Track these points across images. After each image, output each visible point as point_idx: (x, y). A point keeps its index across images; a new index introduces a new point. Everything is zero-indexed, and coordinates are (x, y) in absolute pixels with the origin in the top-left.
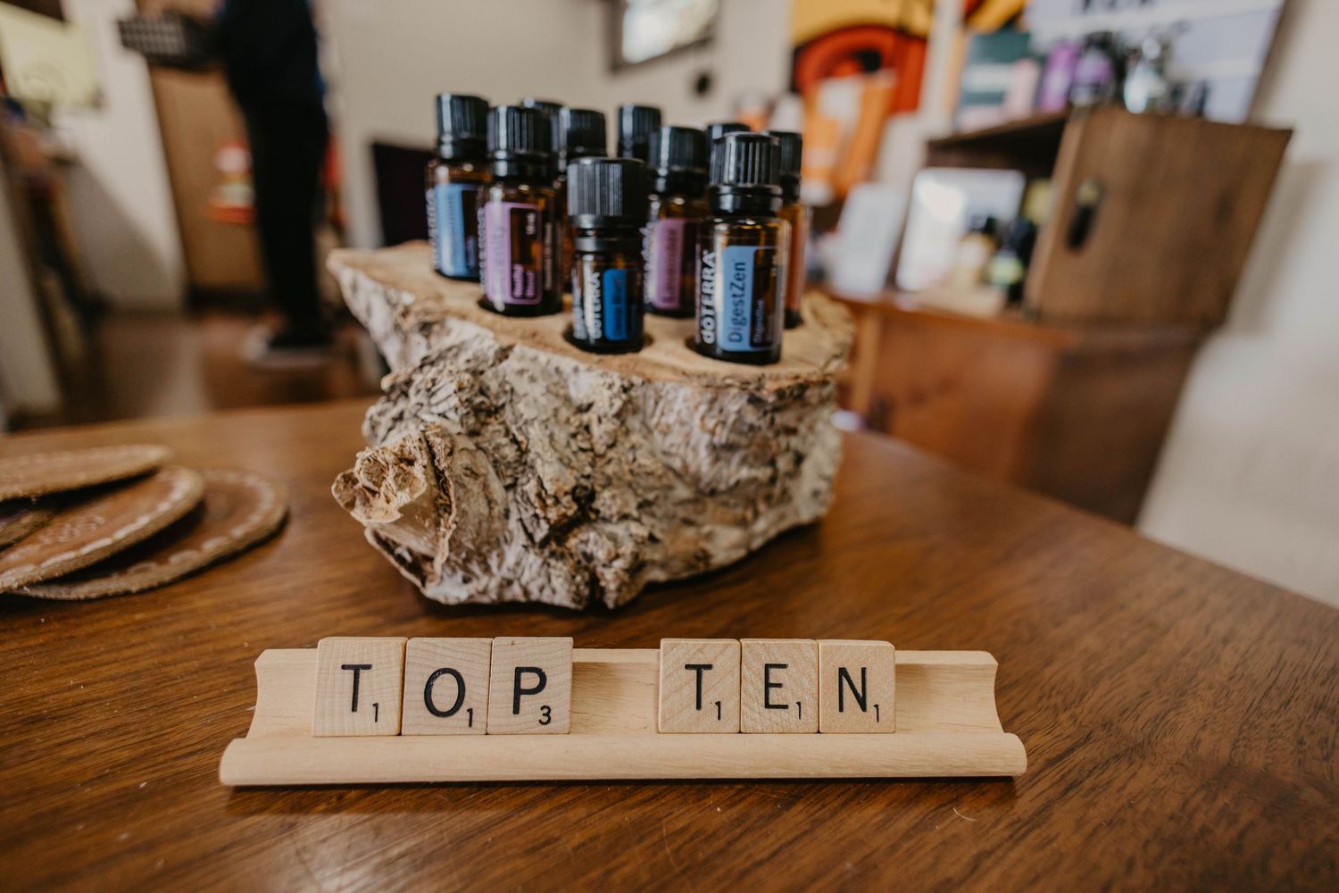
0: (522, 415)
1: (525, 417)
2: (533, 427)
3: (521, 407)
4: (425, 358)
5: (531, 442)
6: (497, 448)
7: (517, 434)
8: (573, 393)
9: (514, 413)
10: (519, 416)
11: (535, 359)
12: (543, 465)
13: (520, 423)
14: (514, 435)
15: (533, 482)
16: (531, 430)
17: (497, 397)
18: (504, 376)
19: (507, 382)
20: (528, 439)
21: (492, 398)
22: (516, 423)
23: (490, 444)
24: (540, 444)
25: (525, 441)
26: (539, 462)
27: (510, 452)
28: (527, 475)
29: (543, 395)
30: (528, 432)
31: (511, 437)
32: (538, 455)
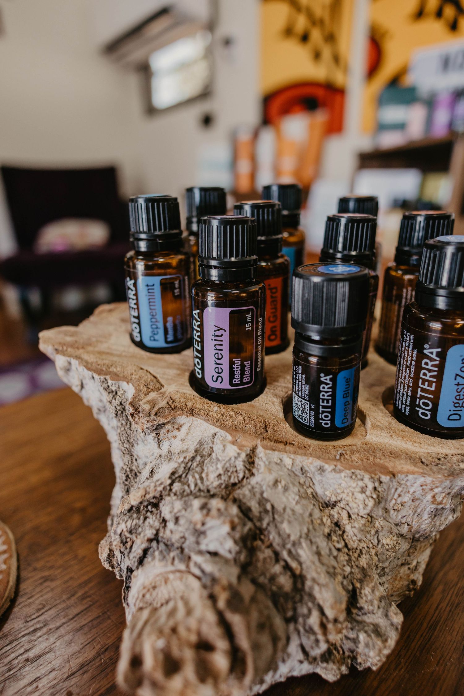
0: (289, 536)
1: (292, 538)
2: (302, 548)
3: (285, 527)
4: (173, 473)
5: (304, 566)
6: (273, 578)
7: (289, 560)
8: (319, 490)
9: (279, 535)
10: (285, 538)
11: (280, 463)
12: (320, 592)
13: (289, 546)
14: (285, 561)
15: (315, 614)
16: (301, 552)
17: (260, 519)
18: (262, 493)
19: (267, 500)
20: (300, 564)
21: (255, 520)
22: (284, 546)
23: (265, 577)
24: (313, 567)
25: (299, 567)
26: (316, 588)
27: (285, 581)
28: (307, 604)
29: (297, 503)
30: (298, 555)
31: (282, 563)
32: (314, 580)
